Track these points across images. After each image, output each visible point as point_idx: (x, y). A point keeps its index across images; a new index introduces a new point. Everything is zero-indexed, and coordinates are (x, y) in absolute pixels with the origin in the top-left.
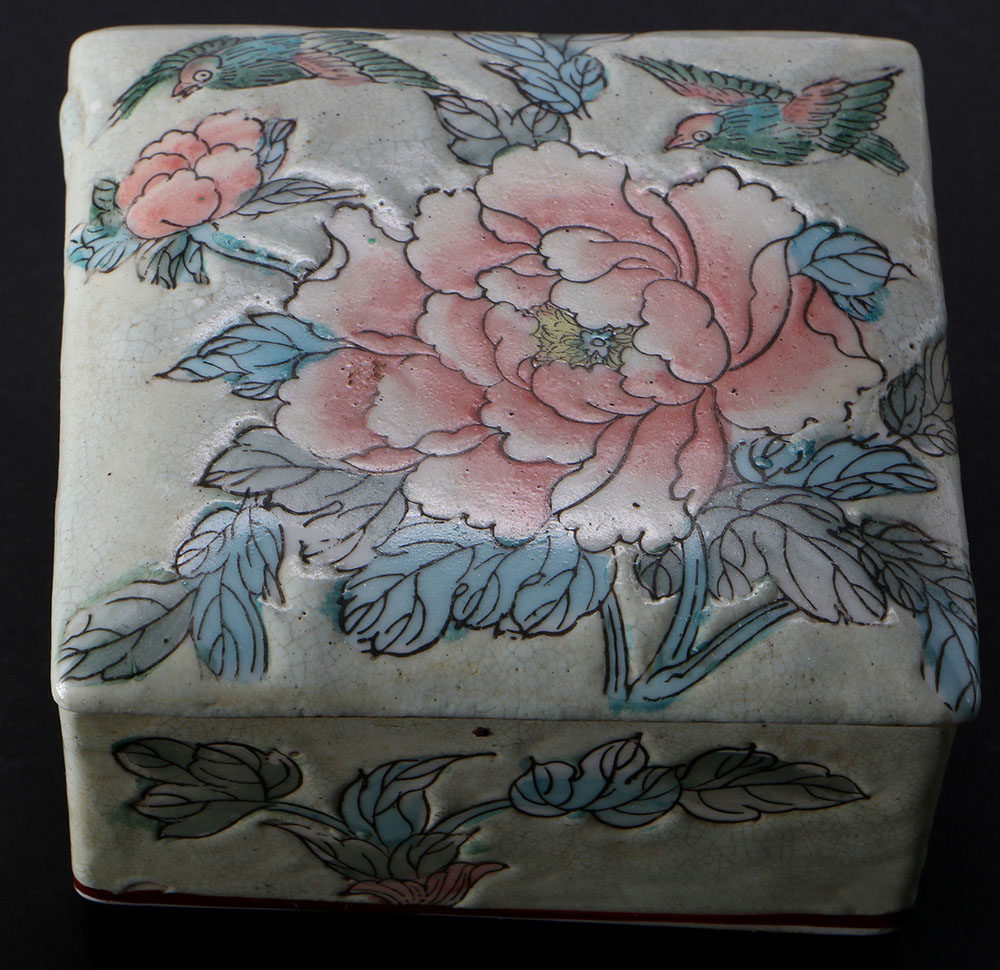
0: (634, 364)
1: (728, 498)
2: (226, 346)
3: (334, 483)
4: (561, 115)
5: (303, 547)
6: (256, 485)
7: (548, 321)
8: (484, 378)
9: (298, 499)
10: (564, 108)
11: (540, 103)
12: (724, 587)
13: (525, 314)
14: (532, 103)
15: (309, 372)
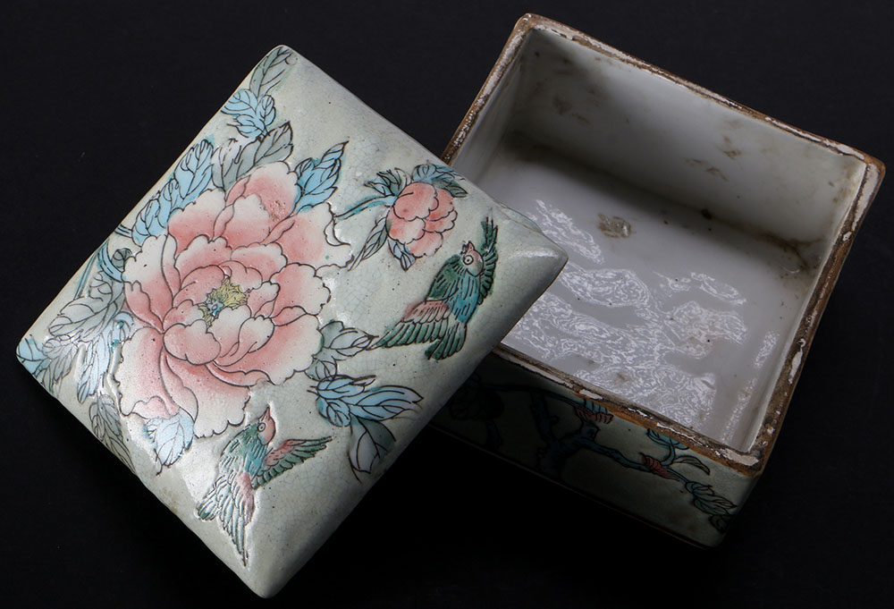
0: (196, 314)
1: (119, 302)
2: (332, 170)
3: (245, 167)
4: (321, 381)
5: (235, 141)
6: (269, 140)
7: (238, 297)
8: (237, 254)
9: (251, 150)
10: (324, 386)
11: (334, 378)
12: (99, 277)
13: (249, 291)
14: (336, 375)
15: (295, 191)
